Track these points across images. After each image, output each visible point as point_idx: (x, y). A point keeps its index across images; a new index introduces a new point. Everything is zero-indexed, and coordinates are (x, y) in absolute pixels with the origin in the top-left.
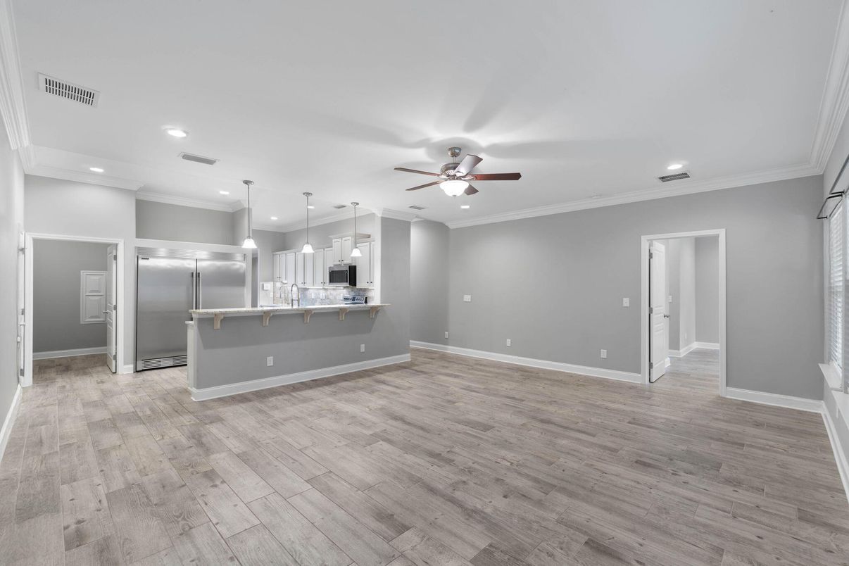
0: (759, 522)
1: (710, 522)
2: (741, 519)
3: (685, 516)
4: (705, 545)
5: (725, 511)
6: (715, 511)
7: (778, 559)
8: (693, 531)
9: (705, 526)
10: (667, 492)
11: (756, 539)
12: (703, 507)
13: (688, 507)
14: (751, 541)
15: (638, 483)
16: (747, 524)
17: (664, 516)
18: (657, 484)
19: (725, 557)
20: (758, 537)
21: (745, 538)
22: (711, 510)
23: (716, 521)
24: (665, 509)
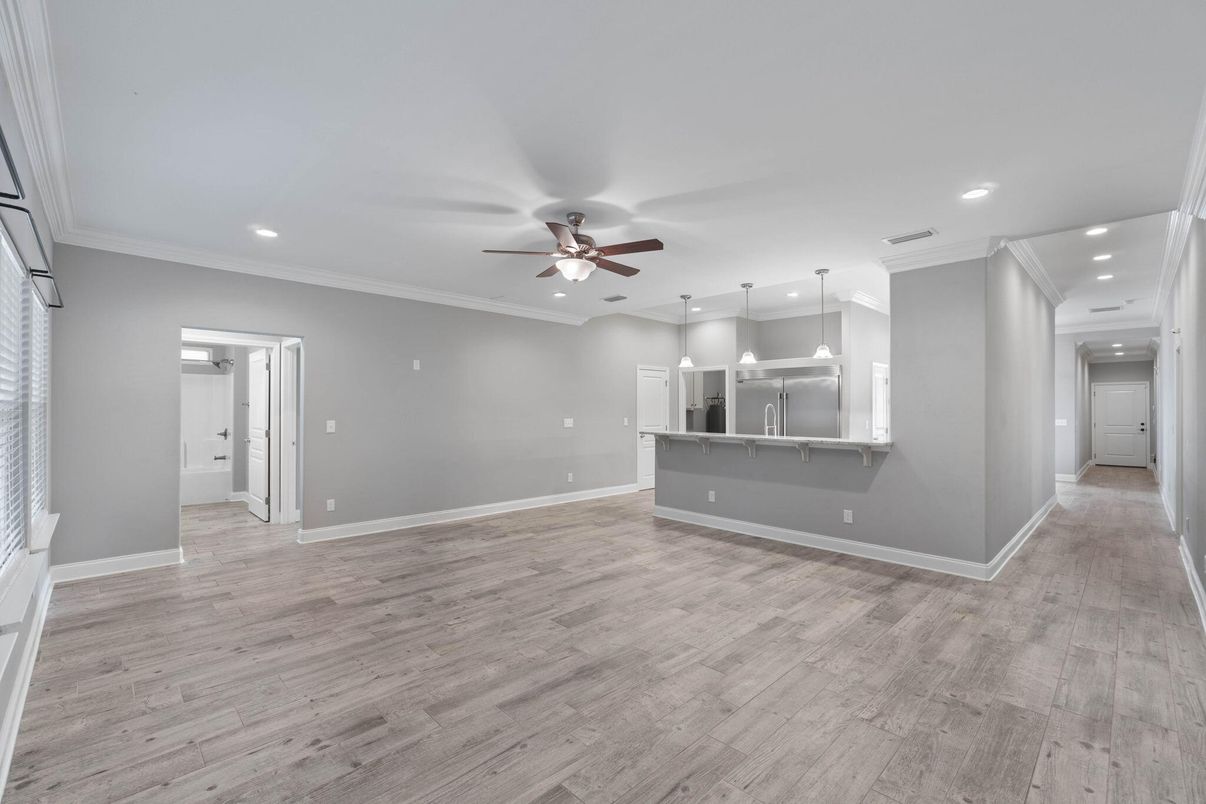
0: (157, 760)
1: (215, 715)
2: (181, 746)
3: (244, 702)
4: (204, 693)
5: (207, 741)
6: (219, 732)
7: (125, 731)
8: (225, 695)
9: (217, 709)
10: (291, 710)
11: (154, 736)
12: (236, 726)
13: (252, 713)
14: (159, 729)
15: (332, 696)
16: (173, 745)
17: (263, 688)
18: (315, 711)
19: (180, 697)
20: (152, 739)
21: (168, 727)
22: (224, 730)
23: (209, 721)
24: (271, 694)
